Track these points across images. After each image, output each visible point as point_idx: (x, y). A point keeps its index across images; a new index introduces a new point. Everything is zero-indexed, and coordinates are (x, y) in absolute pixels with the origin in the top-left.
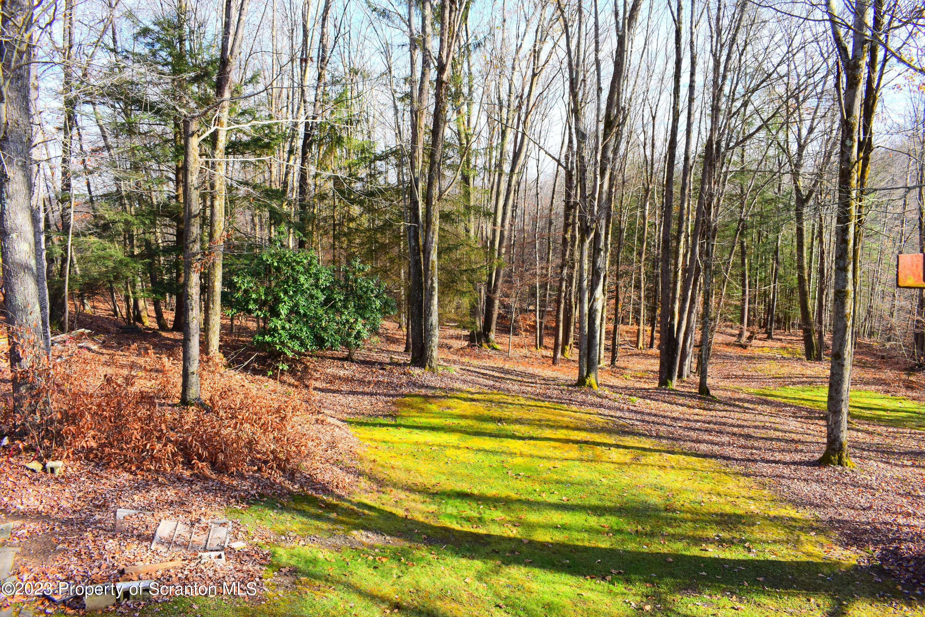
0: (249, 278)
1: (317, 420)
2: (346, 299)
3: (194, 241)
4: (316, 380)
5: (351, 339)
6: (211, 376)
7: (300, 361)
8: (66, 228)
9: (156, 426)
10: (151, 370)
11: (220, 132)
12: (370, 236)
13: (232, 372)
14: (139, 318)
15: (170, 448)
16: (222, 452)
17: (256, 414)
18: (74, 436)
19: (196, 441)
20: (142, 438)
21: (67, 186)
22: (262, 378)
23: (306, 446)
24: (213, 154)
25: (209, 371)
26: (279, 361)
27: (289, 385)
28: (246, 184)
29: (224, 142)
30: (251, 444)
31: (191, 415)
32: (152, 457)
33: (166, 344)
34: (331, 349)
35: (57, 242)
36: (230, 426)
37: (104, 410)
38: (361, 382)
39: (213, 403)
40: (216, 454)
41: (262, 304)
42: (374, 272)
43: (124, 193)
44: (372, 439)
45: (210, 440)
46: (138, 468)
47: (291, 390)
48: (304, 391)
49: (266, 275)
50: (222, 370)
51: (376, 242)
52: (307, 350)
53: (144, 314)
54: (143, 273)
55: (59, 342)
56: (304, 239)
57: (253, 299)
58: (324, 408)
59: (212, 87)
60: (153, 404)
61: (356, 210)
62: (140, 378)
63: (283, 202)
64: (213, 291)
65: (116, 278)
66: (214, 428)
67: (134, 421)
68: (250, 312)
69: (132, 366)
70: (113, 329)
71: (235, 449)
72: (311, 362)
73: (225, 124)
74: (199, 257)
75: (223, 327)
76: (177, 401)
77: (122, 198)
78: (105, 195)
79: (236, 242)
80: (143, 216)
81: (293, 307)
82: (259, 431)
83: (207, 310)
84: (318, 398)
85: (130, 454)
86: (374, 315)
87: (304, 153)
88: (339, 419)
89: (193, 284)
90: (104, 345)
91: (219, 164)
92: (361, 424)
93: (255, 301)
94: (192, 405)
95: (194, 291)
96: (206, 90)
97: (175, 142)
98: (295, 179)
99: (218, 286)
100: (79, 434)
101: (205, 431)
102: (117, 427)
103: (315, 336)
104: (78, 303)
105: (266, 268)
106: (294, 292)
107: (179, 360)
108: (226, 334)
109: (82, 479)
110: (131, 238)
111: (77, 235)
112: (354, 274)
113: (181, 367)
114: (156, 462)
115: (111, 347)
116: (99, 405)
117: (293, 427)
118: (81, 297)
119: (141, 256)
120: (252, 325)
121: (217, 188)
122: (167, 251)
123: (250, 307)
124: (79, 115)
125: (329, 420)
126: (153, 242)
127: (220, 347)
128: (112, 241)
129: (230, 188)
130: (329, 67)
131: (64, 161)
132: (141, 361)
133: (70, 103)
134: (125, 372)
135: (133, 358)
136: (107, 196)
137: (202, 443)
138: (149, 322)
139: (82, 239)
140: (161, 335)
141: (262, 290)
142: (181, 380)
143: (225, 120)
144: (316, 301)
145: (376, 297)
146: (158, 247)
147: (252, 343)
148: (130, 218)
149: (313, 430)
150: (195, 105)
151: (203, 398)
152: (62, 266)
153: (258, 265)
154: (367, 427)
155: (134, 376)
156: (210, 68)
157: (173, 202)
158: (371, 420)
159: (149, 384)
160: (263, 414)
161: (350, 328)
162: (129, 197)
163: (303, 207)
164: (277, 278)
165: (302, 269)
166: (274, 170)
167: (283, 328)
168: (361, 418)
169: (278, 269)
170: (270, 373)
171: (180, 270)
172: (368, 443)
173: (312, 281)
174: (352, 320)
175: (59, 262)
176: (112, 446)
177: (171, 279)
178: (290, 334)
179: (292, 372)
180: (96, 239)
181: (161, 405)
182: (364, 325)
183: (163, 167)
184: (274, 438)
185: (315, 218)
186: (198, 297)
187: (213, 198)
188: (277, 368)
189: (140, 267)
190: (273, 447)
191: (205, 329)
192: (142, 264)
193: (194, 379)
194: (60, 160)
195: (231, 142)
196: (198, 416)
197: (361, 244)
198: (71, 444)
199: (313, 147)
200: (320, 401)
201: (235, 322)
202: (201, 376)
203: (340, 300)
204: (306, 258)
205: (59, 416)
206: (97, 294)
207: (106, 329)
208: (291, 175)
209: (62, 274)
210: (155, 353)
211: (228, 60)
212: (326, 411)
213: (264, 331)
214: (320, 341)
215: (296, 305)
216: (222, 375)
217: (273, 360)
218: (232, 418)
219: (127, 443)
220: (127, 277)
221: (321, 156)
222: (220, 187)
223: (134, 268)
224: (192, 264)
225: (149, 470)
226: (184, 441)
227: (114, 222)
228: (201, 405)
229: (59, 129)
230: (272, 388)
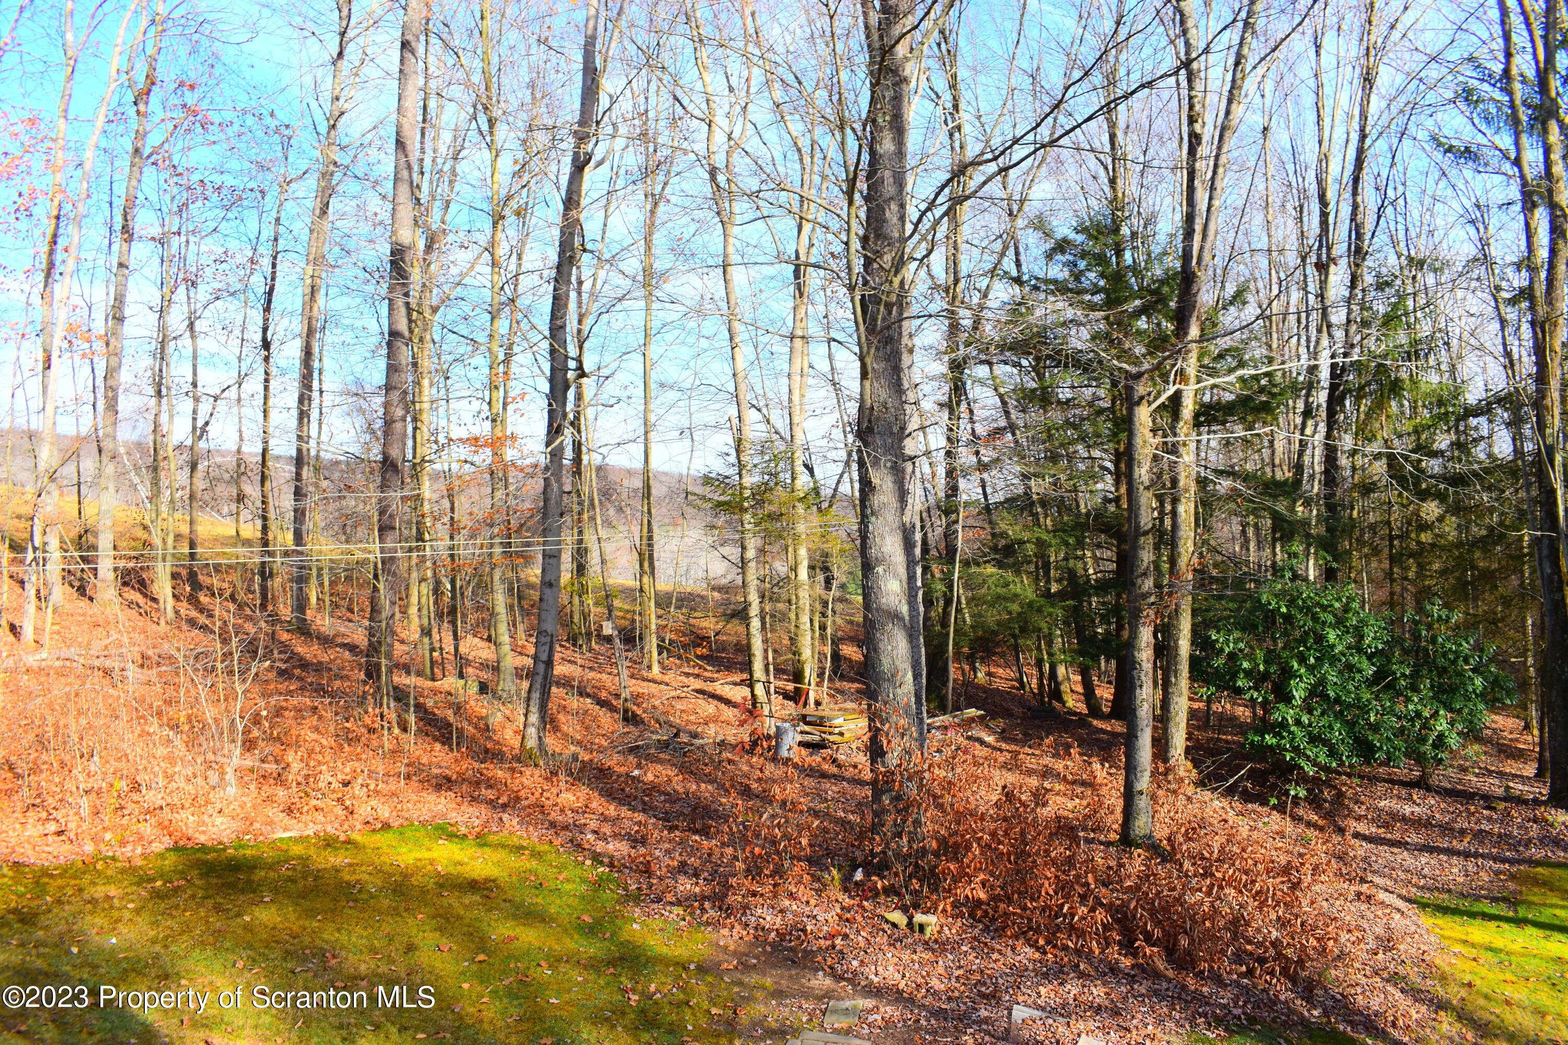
0: (1236, 634)
1: (1359, 895)
2: (1416, 675)
3: (1144, 574)
4: (1359, 819)
5: (1427, 748)
6: (1171, 799)
7: (1328, 784)
8: (951, 551)
9: (1078, 876)
10: (1074, 782)
11: (1185, 394)
12: (1461, 555)
13: (1207, 795)
14: (1057, 694)
15: (1100, 915)
16: (1185, 932)
17: (1246, 873)
18: (955, 881)
19: (1143, 908)
20: (1056, 893)
21: (953, 490)
22: (1259, 809)
23: (1336, 940)
24: (1173, 428)
25: (1168, 790)
26: (1290, 781)
27: (1309, 824)
28: (1229, 473)
29: (1191, 407)
30: (1237, 923)
31: (1137, 862)
32: (1072, 927)
33: (1098, 740)
34: (1386, 763)
35: (938, 575)
36: (1200, 890)
37: (1000, 843)
38: (1447, 829)
39: (1173, 846)
40: (1176, 935)
41: (1259, 679)
42: (1469, 625)
43: (1035, 497)
44: (1465, 942)
45: (1166, 909)
46: (1048, 942)
47: (1311, 833)
48: (1336, 839)
49: (1267, 629)
50: (1190, 790)
51: (1473, 568)
52: (1342, 764)
53: (1065, 687)
54: (1064, 623)
55: (938, 728)
56: (1335, 565)
57: (1244, 670)
58: (1374, 872)
59: (1170, 319)
60: (1075, 839)
61: (1431, 509)
62: (1058, 794)
63: (1295, 501)
64: (1177, 655)
65: (1023, 630)
66: (1174, 889)
67: (1046, 864)
68: (1238, 691)
69: (1046, 773)
70: (1018, 711)
71: (1208, 930)
72: (1350, 786)
73: (1193, 380)
74: (1152, 599)
75: (1192, 713)
76: (1114, 837)
77: (1032, 504)
78: (1007, 500)
79: (1214, 573)
80: (1064, 531)
81: (1315, 686)
82: (1252, 904)
83: (1166, 685)
84: (1361, 852)
85: (1037, 918)
86: (1470, 705)
87: (1331, 413)
88: (1399, 896)
89: (1143, 645)
90: (1004, 736)
91: (1185, 445)
92: (1444, 910)
93: (1248, 674)
94: (1138, 846)
95: (1145, 655)
96: (1159, 325)
97: (1114, 413)
98: (1317, 459)
99: (1184, 646)
100: (963, 876)
101: (1158, 893)
102: (1018, 872)
103: (1356, 740)
104: (967, 667)
105: (1266, 617)
106: (1317, 659)
107: (1118, 768)
108: (1198, 728)
109: (964, 948)
110: (1047, 566)
111: (966, 564)
112: (1430, 627)
113: (1121, 780)
114: (1078, 937)
115: (1014, 741)
116: (993, 834)
117: (1312, 903)
118: (971, 659)
119: (1062, 595)
120: (1243, 713)
121: (1181, 484)
122: (1102, 587)
123: (1240, 683)
124: (969, 383)
125: (1382, 896)
126: (1081, 572)
127: (1188, 750)
128: (1018, 572)
129: (1202, 482)
130: (1369, 262)
131: (948, 454)
132: (1059, 765)
133: (957, 366)
134: (1034, 782)
135: (1048, 760)
136: (1010, 502)
137: (1153, 913)
138: (1074, 702)
139: (973, 569)
140: (1090, 725)
141: (1260, 654)
142: (1121, 802)
143: (1192, 371)
144: (1358, 676)
145: (1474, 671)
146: (1089, 580)
147: (1242, 746)
148: (1045, 537)
149: (1350, 912)
150: (1144, 350)
151: (1157, 835)
152: (945, 609)
153: (1252, 612)
154: (1457, 918)
155: (1047, 790)
156: (1165, 289)
157: (1112, 508)
158: (1466, 904)
159: (1070, 805)
160: (1258, 874)
161: (1425, 726)
162: (1043, 503)
163: (1331, 508)
164: (1286, 634)
165: (1330, 618)
166: (1279, 446)
167: (1298, 722)
168: (1444, 899)
169: (1288, 618)
170: (1274, 801)
171: (1122, 618)
172: (1457, 948)
173: (1350, 640)
174: (1426, 714)
175: (942, 603)
176: (1010, 901)
177: (1108, 632)
178: (1310, 733)
179: (1314, 801)
180: (994, 570)
181: (1088, 841)
182: (1452, 723)
183: (1096, 453)
184: (1279, 918)
185: (1354, 527)
186: (1150, 666)
187: (1175, 501)
188: (1287, 793)
189: (1060, 613)
190: (1275, 934)
191: (1163, 719)
192: (1063, 608)
193: (1143, 803)
194: (943, 452)
195: (1202, 405)
196: (1148, 867)
197: (1443, 572)
198: (949, 891)
199: (1347, 403)
200: (1365, 859)
201: (1214, 707)
202: (1154, 797)
203: (1403, 675)
204: (1339, 599)
205: (934, 844)
206: (995, 654)
207: (1007, 710)
208: (1309, 452)
209: (945, 624)
210: (1081, 754)
211: (1194, 273)
212: (1377, 880)
213: (1265, 726)
214: (1365, 749)
215: (1322, 682)
216: (1189, 799)
217: (1278, 777)
218: (1204, 876)
219: (1032, 899)
220: (1040, 630)
221: (1362, 416)
222: (1187, 481)
223: (1050, 614)
224: (1141, 611)
225: (1065, 948)
226: (1122, 905)
227: (1021, 542)
228: (1153, 848)
229: (941, 405)
230: (1276, 828)
